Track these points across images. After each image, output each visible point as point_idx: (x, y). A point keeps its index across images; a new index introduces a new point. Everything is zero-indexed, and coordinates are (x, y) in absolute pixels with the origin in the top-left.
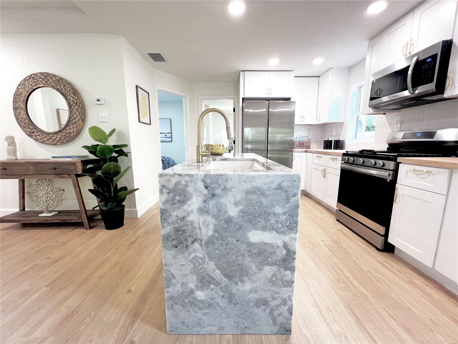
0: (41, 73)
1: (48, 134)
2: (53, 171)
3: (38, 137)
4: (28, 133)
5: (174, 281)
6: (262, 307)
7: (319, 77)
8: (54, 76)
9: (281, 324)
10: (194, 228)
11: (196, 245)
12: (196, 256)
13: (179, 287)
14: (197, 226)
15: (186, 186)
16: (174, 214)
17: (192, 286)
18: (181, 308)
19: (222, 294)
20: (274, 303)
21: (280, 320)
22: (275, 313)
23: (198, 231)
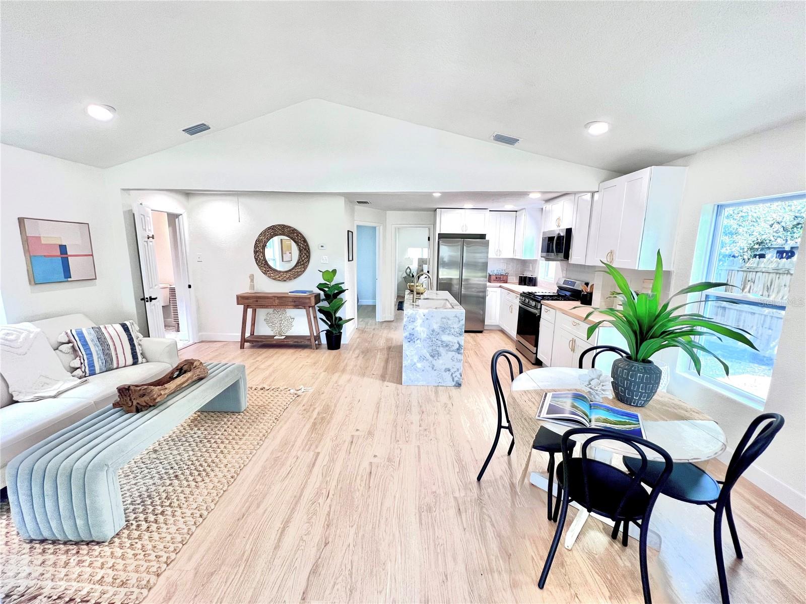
0: (279, 225)
1: (280, 272)
2: (293, 304)
3: (272, 275)
4: (264, 271)
5: (407, 358)
6: (448, 372)
7: (516, 211)
8: (290, 227)
9: (457, 381)
10: (418, 333)
11: (418, 341)
12: (418, 346)
13: (409, 361)
14: (419, 332)
15: (416, 315)
16: (410, 327)
17: (415, 360)
18: (410, 372)
19: (429, 365)
20: (452, 371)
21: (456, 379)
22: (454, 375)
23: (419, 334)
